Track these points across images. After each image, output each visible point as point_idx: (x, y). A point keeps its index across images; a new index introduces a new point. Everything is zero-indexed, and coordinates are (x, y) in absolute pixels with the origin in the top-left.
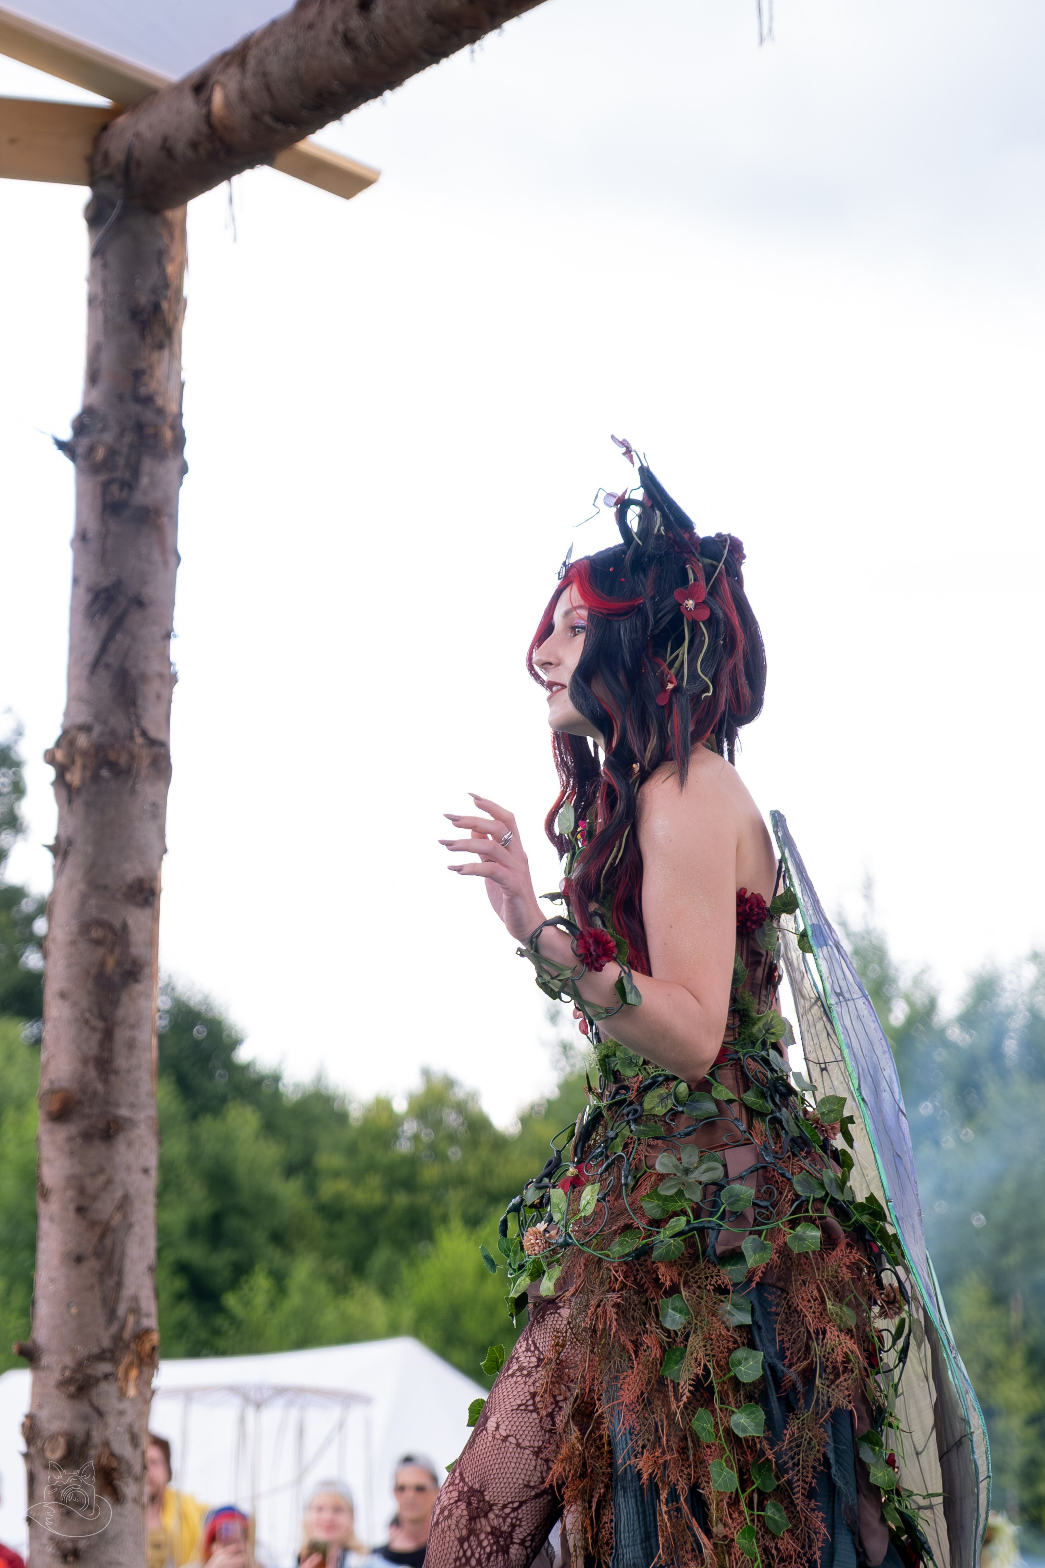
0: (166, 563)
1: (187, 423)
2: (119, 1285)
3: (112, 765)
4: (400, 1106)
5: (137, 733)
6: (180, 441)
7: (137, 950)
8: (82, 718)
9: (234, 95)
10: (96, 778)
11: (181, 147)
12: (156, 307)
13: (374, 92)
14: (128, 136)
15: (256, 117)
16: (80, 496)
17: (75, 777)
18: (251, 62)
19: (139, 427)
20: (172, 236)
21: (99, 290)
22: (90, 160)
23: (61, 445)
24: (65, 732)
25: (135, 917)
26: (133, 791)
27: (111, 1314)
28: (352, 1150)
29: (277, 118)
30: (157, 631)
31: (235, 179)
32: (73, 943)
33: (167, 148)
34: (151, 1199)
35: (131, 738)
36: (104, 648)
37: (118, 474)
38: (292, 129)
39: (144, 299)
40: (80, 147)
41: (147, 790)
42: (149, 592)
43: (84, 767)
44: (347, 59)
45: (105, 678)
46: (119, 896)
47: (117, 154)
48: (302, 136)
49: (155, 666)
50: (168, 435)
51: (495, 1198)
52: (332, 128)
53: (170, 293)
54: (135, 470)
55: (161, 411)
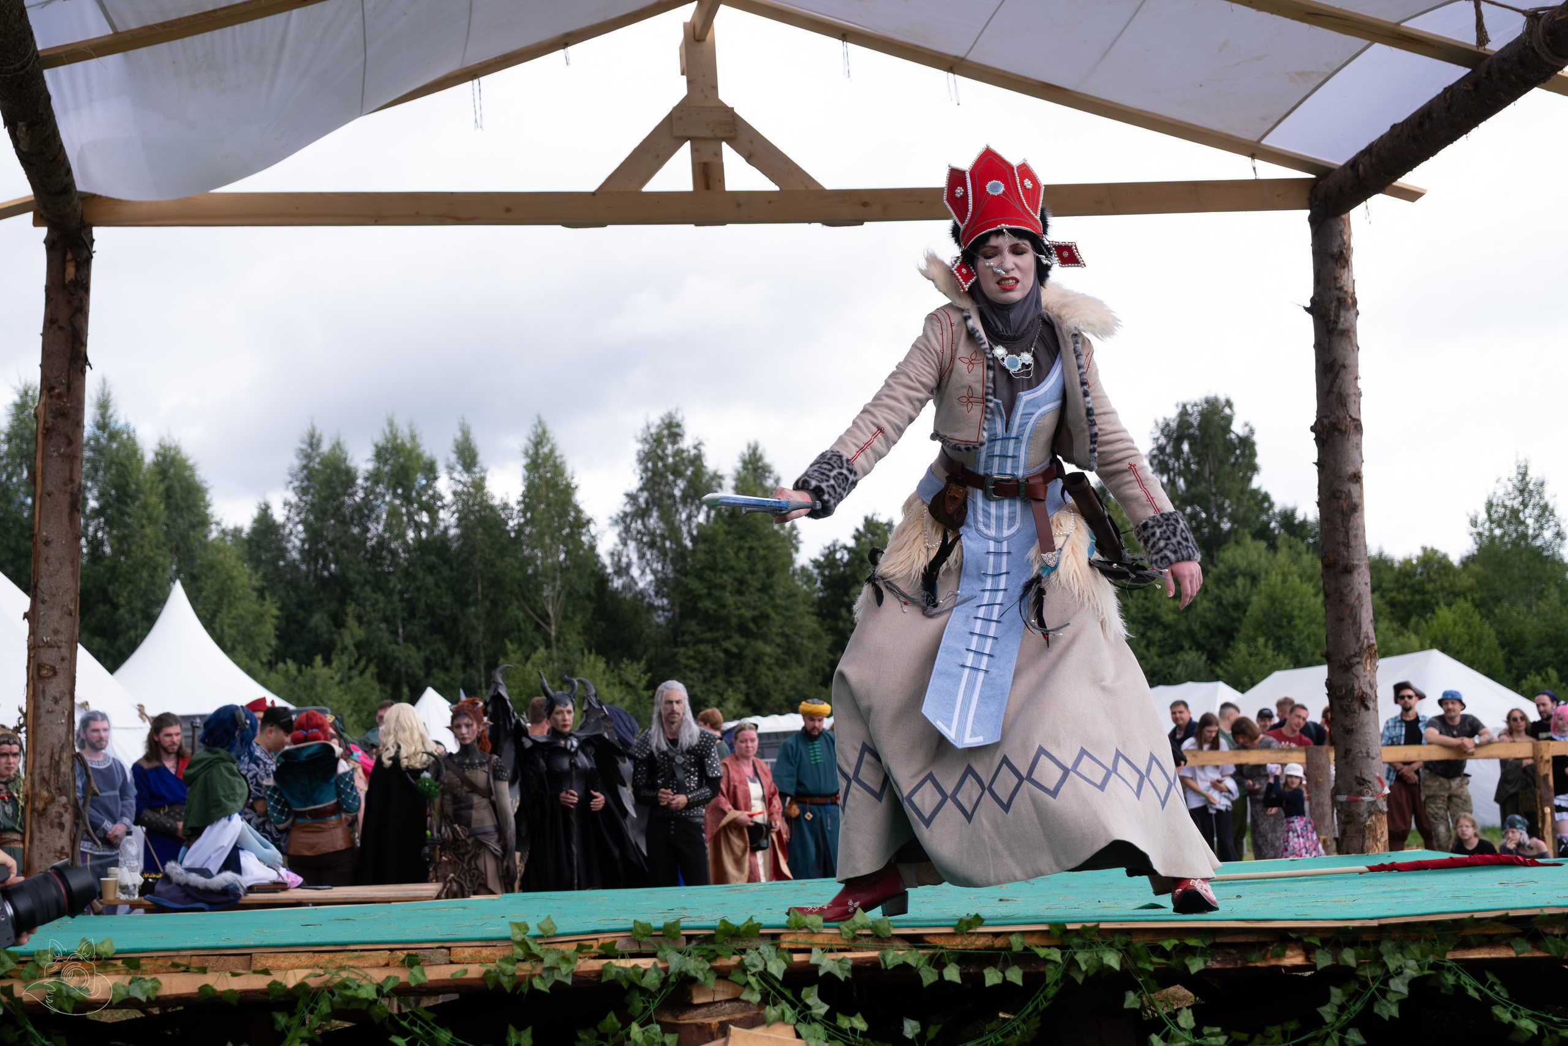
0: (1353, 351)
1: (1357, 296)
2: (1360, 628)
3: (1339, 430)
4: (1415, 562)
5: (1347, 417)
6: (1355, 303)
7: (1354, 500)
8: (1325, 413)
9: (1367, 168)
10: (1332, 436)
11: (1346, 187)
12: (1341, 252)
13: (1427, 158)
14: (1325, 188)
15: (1377, 174)
16: (1315, 328)
17: (1322, 436)
18: (1375, 152)
19: (1339, 299)
20: (1345, 225)
21: (1317, 248)
22: (1309, 199)
23: (1306, 309)
24: (1319, 419)
25: (1354, 488)
26: (1348, 439)
27: (1358, 639)
28: (1397, 581)
30: (1352, 377)
31: (1368, 200)
32: (1329, 499)
33: (1340, 189)
34: (1369, 594)
35: (1344, 419)
36: (1332, 385)
37: (1331, 318)
38: (1391, 178)
39: (1335, 250)
40: (1305, 195)
41: (1354, 439)
42: (1347, 362)
43: (1328, 432)
44: (1414, 147)
45: (1333, 398)
46: (1346, 480)
47: (1320, 196)
48: (1395, 180)
49: (1352, 391)
50: (1350, 301)
51: (1456, 595)
52: (1409, 174)
53: (1345, 247)
54: (1338, 316)
55: (1346, 292)
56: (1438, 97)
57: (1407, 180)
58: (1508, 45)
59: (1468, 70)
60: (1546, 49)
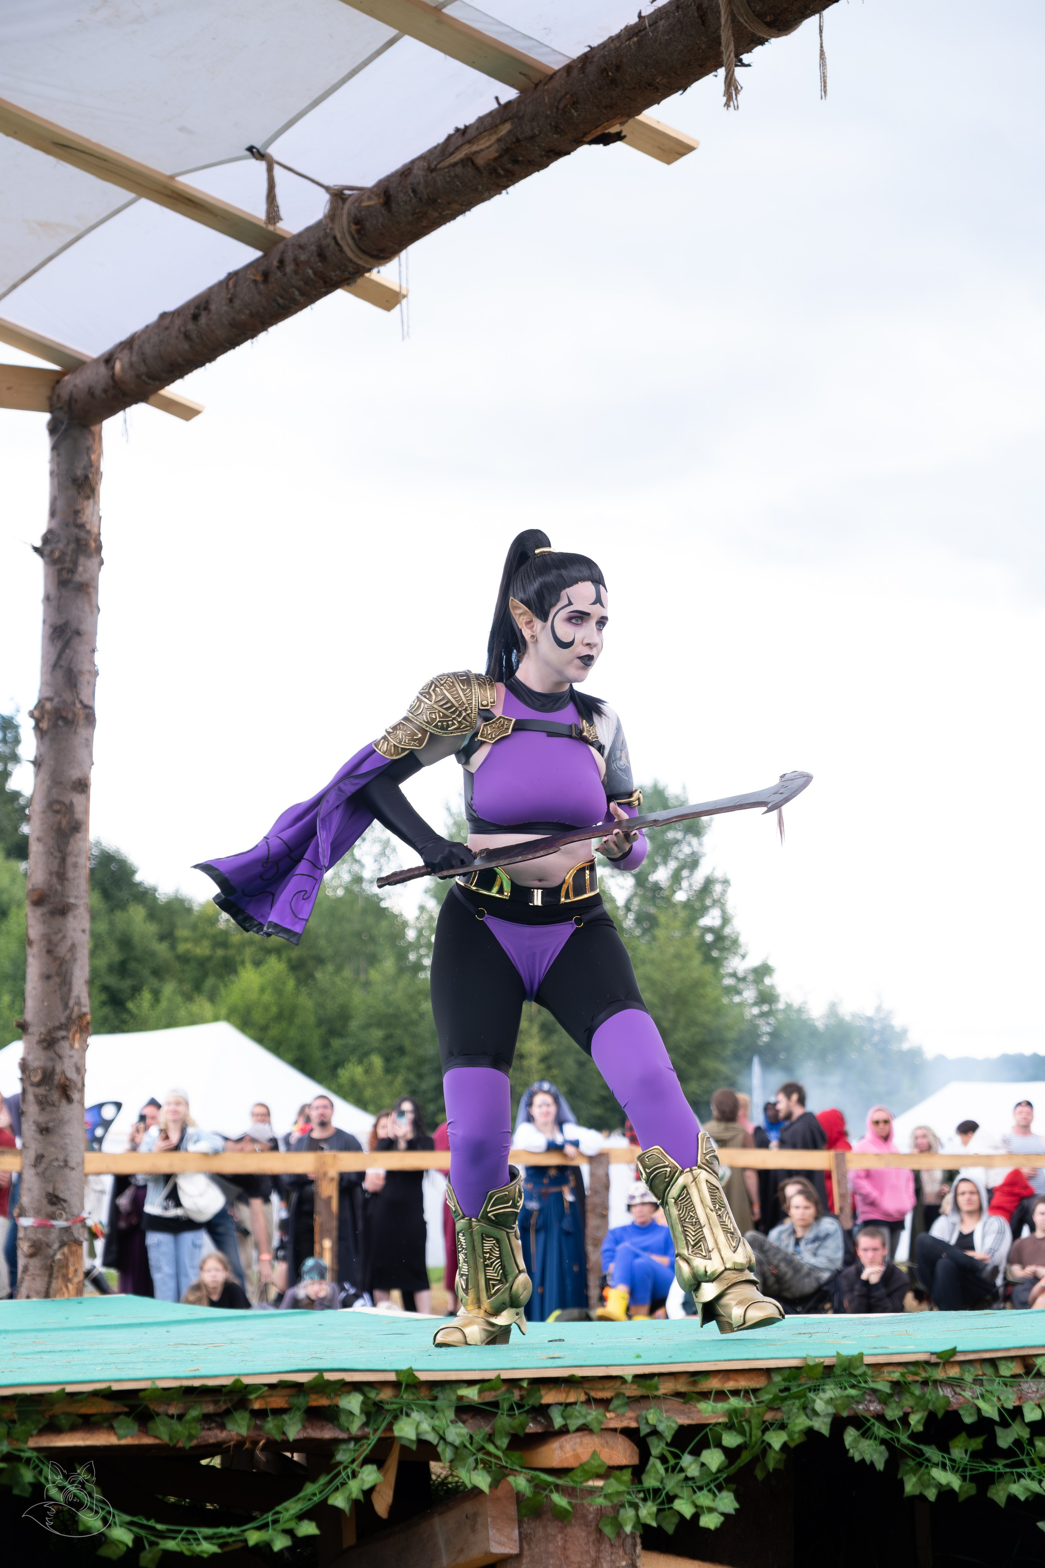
0: (92, 612)
1: (102, 538)
2: (70, 990)
3: (64, 719)
5: (77, 701)
6: (99, 548)
7: (79, 816)
8: (49, 694)
9: (127, 366)
10: (55, 726)
11: (98, 392)
12: (86, 477)
13: (202, 364)
14: (70, 386)
15: (138, 376)
16: (46, 576)
17: (44, 725)
18: (136, 347)
19: (78, 540)
20: (94, 440)
21: (56, 468)
22: (50, 399)
23: (36, 549)
24: (40, 701)
25: (77, 799)
26: (75, 732)
27: (66, 1005)
29: (149, 377)
30: (87, 648)
31: (128, 410)
32: (44, 812)
33: (91, 392)
34: (87, 947)
35: (74, 704)
36: (59, 657)
37: (67, 565)
38: (157, 383)
39: (79, 473)
40: (45, 392)
41: (83, 732)
42: (83, 627)
43: (49, 720)
44: (186, 346)
45: (60, 674)
46: (68, 787)
47: (65, 395)
48: (162, 387)
49: (86, 667)
50: (93, 545)
52: (179, 383)
53: (93, 470)
54: (75, 563)
55: (89, 532)
56: (220, 284)
57: (176, 390)
58: (309, 229)
59: (257, 254)
60: (350, 241)
